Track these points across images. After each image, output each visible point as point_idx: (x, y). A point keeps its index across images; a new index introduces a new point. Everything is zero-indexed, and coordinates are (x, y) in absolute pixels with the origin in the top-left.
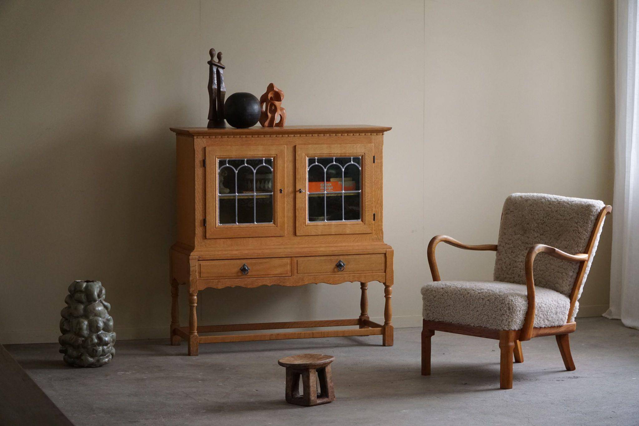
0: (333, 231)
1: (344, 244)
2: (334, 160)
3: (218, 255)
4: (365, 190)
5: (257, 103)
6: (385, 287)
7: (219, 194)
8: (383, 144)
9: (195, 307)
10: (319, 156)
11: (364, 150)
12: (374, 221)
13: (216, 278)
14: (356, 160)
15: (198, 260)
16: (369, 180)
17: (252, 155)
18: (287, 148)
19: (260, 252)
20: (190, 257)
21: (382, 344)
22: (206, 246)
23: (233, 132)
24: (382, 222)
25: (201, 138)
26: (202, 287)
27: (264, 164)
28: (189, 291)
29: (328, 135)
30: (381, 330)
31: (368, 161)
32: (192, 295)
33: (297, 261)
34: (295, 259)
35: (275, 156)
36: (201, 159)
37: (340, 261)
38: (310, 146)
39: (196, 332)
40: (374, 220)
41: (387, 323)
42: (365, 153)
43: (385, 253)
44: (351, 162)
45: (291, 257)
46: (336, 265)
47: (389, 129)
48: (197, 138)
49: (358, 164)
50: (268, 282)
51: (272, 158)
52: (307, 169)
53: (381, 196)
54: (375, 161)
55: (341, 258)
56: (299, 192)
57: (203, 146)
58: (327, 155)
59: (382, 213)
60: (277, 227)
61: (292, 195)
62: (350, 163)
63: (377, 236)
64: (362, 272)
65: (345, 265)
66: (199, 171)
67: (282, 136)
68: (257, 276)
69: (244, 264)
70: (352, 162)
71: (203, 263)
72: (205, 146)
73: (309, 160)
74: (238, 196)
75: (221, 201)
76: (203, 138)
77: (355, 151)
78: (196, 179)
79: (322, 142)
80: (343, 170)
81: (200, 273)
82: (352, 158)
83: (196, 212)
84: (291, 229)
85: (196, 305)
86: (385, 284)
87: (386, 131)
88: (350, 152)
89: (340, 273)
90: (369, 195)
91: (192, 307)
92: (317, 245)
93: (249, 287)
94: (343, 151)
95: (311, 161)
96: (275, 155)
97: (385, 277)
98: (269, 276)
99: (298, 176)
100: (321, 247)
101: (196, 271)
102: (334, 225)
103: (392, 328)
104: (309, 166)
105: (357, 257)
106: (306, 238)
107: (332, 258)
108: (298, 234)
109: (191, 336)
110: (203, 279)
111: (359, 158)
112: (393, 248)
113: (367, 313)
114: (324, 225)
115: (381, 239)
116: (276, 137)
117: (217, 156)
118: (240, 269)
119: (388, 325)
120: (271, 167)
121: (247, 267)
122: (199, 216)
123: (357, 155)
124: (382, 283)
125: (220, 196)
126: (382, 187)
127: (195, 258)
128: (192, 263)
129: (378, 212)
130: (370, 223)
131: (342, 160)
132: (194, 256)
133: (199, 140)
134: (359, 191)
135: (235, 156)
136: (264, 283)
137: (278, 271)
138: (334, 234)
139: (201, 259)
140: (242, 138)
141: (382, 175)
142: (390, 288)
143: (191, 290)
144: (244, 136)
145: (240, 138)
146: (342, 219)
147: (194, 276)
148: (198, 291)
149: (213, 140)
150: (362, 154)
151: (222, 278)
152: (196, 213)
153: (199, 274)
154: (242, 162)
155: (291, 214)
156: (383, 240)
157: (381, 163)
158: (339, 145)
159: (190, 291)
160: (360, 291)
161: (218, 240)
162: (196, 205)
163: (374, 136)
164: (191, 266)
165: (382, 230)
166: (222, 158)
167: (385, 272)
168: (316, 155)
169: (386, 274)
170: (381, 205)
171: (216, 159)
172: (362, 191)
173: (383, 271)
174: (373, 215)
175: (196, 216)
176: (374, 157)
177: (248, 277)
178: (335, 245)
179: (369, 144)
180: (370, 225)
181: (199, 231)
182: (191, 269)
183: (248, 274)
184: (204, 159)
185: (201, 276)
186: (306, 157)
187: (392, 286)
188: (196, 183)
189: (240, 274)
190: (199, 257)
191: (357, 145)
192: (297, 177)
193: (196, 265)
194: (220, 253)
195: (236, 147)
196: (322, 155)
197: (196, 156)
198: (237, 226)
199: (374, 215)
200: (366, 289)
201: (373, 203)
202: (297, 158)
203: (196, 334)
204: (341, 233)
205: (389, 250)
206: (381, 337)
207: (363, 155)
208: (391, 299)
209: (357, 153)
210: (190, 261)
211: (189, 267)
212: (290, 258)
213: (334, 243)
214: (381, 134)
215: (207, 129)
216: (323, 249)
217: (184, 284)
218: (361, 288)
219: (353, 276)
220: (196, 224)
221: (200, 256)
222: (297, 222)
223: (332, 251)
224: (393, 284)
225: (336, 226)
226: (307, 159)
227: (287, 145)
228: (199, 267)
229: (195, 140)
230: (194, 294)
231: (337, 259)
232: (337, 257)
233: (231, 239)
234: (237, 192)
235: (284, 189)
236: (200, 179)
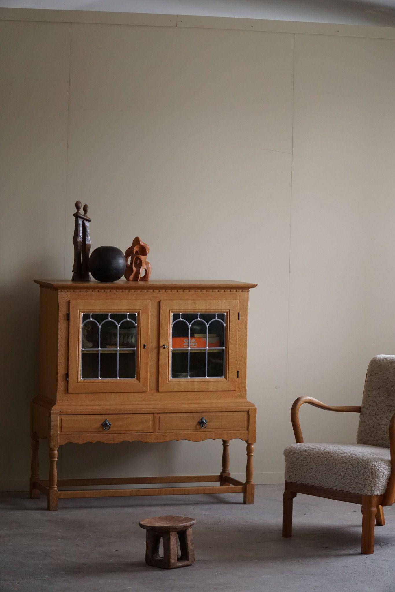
0: (196, 387)
1: (207, 401)
2: (199, 316)
3: (80, 410)
4: (230, 347)
5: (122, 257)
6: (247, 445)
7: (82, 348)
8: (248, 301)
9: (55, 462)
10: (184, 311)
11: (229, 307)
12: (237, 379)
13: (77, 433)
14: (221, 316)
15: (60, 415)
16: (234, 337)
17: (116, 310)
18: (152, 303)
19: (122, 407)
20: (52, 411)
21: (242, 502)
22: (68, 401)
23: (97, 286)
24: (245, 379)
25: (65, 292)
26: (63, 442)
27: (128, 319)
28: (49, 446)
29: (193, 291)
30: (243, 488)
31: (233, 318)
32: (52, 450)
33: (159, 417)
34: (157, 416)
35: (140, 311)
36: (65, 313)
37: (202, 418)
38: (175, 301)
39: (56, 487)
40: (238, 377)
41: (248, 481)
42: (230, 310)
43: (248, 410)
44: (215, 318)
45: (153, 413)
46: (198, 422)
47: (255, 286)
48: (61, 291)
49: (223, 320)
50: (130, 438)
51: (136, 313)
52: (172, 325)
53: (245, 352)
54: (240, 318)
55: (204, 415)
56: (162, 348)
57: (67, 300)
58: (192, 311)
59: (245, 370)
60: (140, 382)
61: (155, 351)
62: (214, 320)
63: (240, 394)
64: (224, 430)
65: (207, 422)
66: (62, 325)
67: (147, 291)
68: (118, 432)
69: (106, 419)
70: (217, 319)
71: (63, 417)
72: (69, 300)
73: (174, 316)
74: (101, 350)
75: (84, 355)
76: (68, 291)
77: (220, 308)
78: (59, 333)
79: (187, 298)
80: (208, 326)
81: (61, 427)
82: (217, 314)
83: (58, 366)
84: (154, 385)
85: (56, 459)
86: (247, 441)
87: (252, 287)
88: (214, 309)
89: (201, 430)
90: (233, 352)
91: (52, 462)
92: (179, 402)
93: (110, 442)
94: (208, 307)
95: (176, 317)
97: (247, 435)
98: (130, 432)
99: (162, 332)
100: (183, 404)
101: (57, 426)
102: (198, 381)
103: (253, 487)
104: (173, 322)
105: (220, 414)
106: (169, 394)
107: (195, 415)
108: (160, 390)
109: (51, 491)
110: (63, 433)
111: (224, 314)
112: (256, 406)
113: (228, 470)
114: (187, 382)
115: (243, 395)
116: (141, 291)
117: (81, 310)
118: (102, 424)
119: (249, 483)
120: (135, 322)
121: (109, 423)
122: (61, 371)
123: (221, 311)
124: (244, 441)
125: (83, 350)
126: (246, 344)
127: (57, 412)
128: (53, 417)
129: (242, 369)
130: (233, 380)
131: (207, 317)
132: (56, 410)
133: (62, 293)
134: (223, 348)
135: (99, 310)
136: (126, 439)
137: (140, 427)
138: (197, 390)
139: (62, 414)
140: (106, 292)
141: (247, 332)
142: (253, 446)
143: (52, 444)
144: (109, 291)
145: (105, 293)
146: (205, 376)
147: (55, 431)
148: (59, 445)
149: (77, 294)
150: (226, 310)
151: (84, 433)
152: (59, 368)
153: (60, 429)
154: (106, 316)
155: (154, 370)
156: (246, 397)
157: (246, 319)
158: (204, 301)
159: (51, 446)
160: (222, 447)
161: (80, 395)
162: (58, 359)
163: (239, 293)
164: (52, 421)
165: (245, 387)
166: (86, 312)
167: (248, 430)
168: (180, 310)
169: (248, 432)
170: (245, 362)
171: (80, 313)
172: (226, 348)
173: (246, 428)
174: (236, 372)
175: (58, 371)
176: (239, 313)
177: (109, 432)
178: (198, 401)
179: (234, 301)
180: (233, 382)
181: (61, 385)
182: (53, 423)
183: (110, 429)
184: (68, 312)
185: (62, 431)
186: (171, 312)
187: (255, 444)
188: (59, 337)
189: (101, 429)
190: (60, 411)
191: (222, 301)
193: (57, 420)
194: (81, 408)
195: (101, 301)
196: (187, 310)
197: (60, 309)
198: (100, 381)
199: (238, 372)
200: (228, 446)
201: (236, 360)
202: (161, 314)
203: (56, 489)
204: (204, 389)
205: (252, 407)
206: (242, 494)
207: (228, 312)
208: (253, 456)
209: (222, 310)
210: (52, 415)
211: (50, 422)
212: (152, 415)
213: (197, 400)
214: (247, 290)
215: (71, 283)
216: (185, 406)
217: (45, 438)
218: (223, 444)
219: (216, 433)
220: (59, 378)
221: (62, 411)
222: (160, 379)
223: (195, 408)
224: (255, 442)
225: (199, 383)
226: (172, 314)
227: (150, 300)
228: (60, 420)
229: (59, 294)
230: (55, 449)
231: (200, 416)
232: (199, 415)
233: (93, 394)
234: (100, 347)
235: (148, 344)
236: (63, 333)
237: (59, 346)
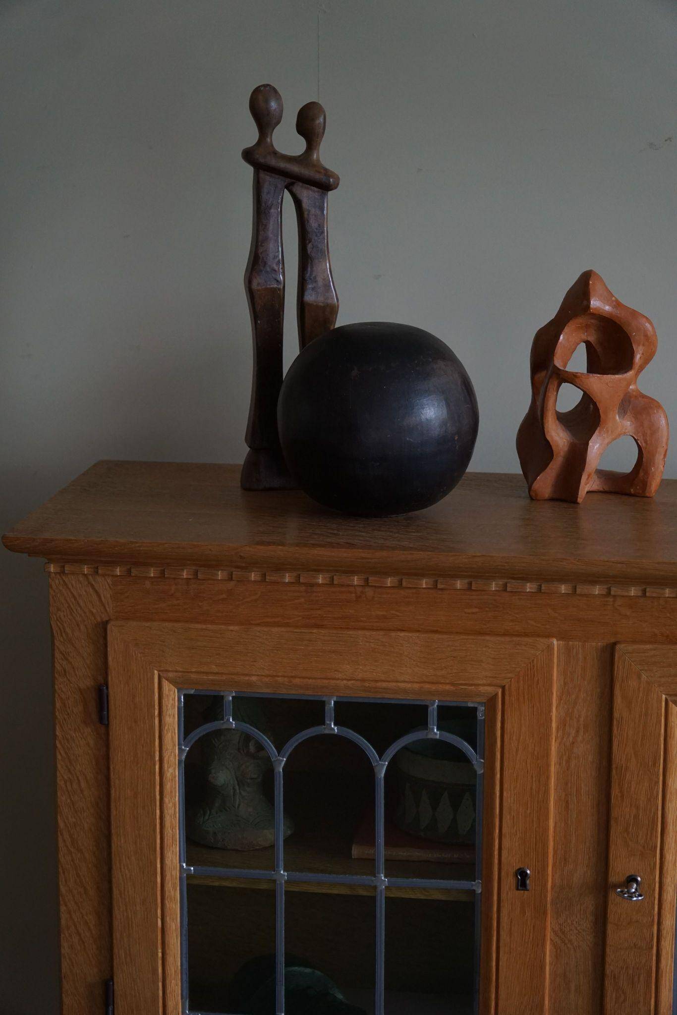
7: (182, 864)
17: (363, 680)
18: (567, 651)
25: (83, 575)
27: (435, 731)
35: (496, 695)
36: (87, 683)
48: (62, 572)
51: (479, 705)
56: (622, 892)
57: (99, 619)
61: (589, 903)
72: (105, 619)
74: (290, 881)
76: (97, 573)
78: (61, 783)
83: (65, 943)
96: (490, 689)
99: (621, 811)
117: (171, 675)
120: (475, 748)
122: (77, 965)
125: (189, 877)
133: (69, 581)
135: (270, 679)
140: (308, 586)
145: (300, 590)
149: (147, 587)
152: (66, 951)
154: (311, 712)
162: (63, 908)
166: (199, 683)
171: (168, 686)
175: (65, 965)
184: (99, 680)
188: (62, 799)
192: (615, 813)
195: (276, 630)
197: (59, 663)
202: (616, 715)
220: (68, 1001)
227: (558, 638)
229: (55, 583)
234: (281, 864)
235: (544, 867)
236: (83, 785)
237: (61, 844)
